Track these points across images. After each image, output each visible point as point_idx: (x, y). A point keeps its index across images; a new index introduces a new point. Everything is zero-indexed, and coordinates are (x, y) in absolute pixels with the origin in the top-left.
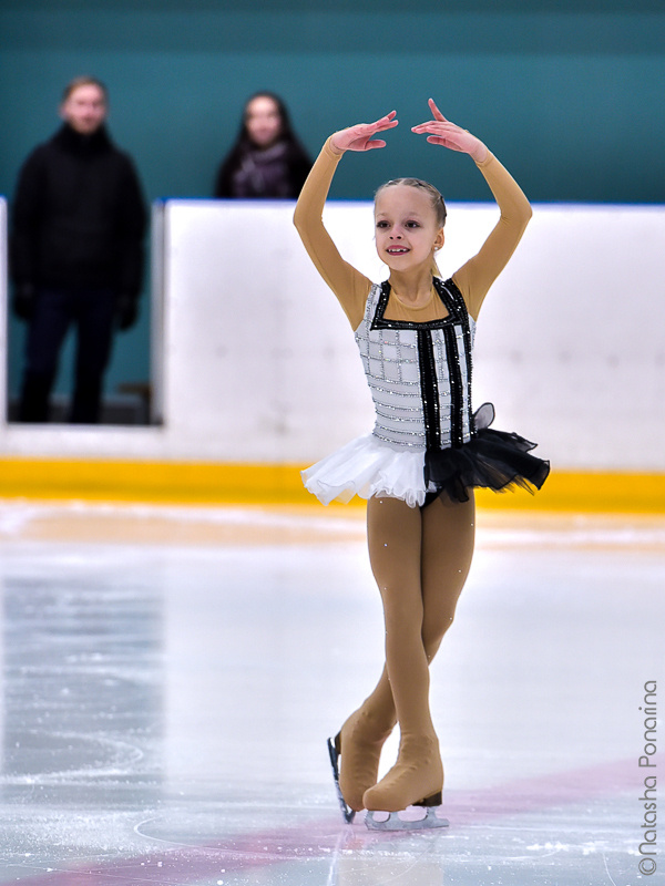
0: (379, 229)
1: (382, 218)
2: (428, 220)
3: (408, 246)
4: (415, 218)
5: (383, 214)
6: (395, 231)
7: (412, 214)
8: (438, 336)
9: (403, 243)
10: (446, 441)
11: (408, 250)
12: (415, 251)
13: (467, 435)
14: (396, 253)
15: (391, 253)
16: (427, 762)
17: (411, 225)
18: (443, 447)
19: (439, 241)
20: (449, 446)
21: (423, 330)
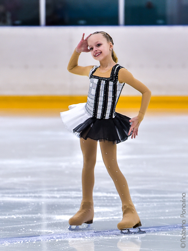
3: (100, 52)
4: (99, 43)
7: (97, 42)
8: (103, 82)
10: (99, 116)
12: (103, 52)
13: (107, 117)
14: (98, 56)
15: (96, 56)
16: (89, 210)
17: (99, 45)
18: (97, 118)
20: (100, 118)
21: (100, 79)
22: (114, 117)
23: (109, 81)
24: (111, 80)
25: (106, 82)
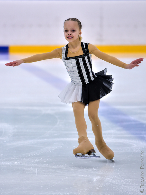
0: (65, 32)
1: (66, 29)
2: (77, 29)
3: (72, 36)
4: (74, 29)
5: (66, 28)
6: (69, 32)
9: (71, 36)
11: (73, 37)
14: (70, 38)
15: (68, 38)
17: (74, 31)
18: (86, 83)
19: (80, 33)
21: (77, 58)
22: (96, 76)
24: (86, 55)
25: (82, 58)
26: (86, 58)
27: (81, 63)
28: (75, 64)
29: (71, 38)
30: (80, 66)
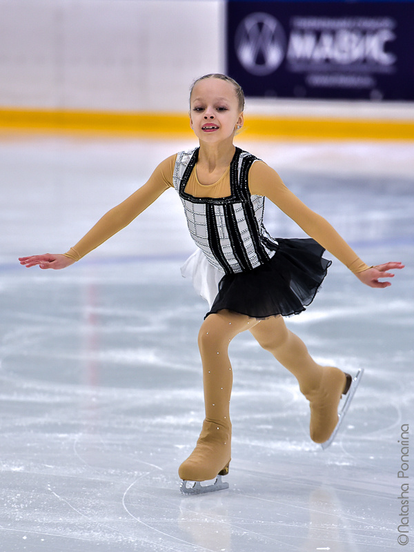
0: (195, 112)
3: (218, 125)
4: (223, 104)
6: (209, 111)
7: (222, 99)
9: (215, 122)
11: (218, 128)
12: (224, 128)
14: (209, 130)
15: (205, 130)
19: (240, 123)
21: (209, 202)
23: (232, 204)
24: (237, 200)
25: (224, 208)
26: (237, 207)
27: (221, 221)
28: (204, 220)
29: (213, 128)
30: (217, 227)
